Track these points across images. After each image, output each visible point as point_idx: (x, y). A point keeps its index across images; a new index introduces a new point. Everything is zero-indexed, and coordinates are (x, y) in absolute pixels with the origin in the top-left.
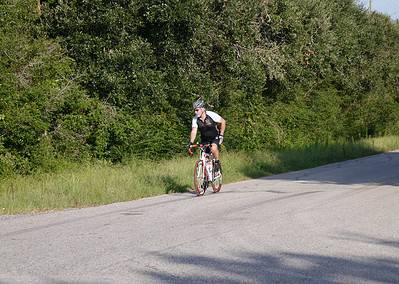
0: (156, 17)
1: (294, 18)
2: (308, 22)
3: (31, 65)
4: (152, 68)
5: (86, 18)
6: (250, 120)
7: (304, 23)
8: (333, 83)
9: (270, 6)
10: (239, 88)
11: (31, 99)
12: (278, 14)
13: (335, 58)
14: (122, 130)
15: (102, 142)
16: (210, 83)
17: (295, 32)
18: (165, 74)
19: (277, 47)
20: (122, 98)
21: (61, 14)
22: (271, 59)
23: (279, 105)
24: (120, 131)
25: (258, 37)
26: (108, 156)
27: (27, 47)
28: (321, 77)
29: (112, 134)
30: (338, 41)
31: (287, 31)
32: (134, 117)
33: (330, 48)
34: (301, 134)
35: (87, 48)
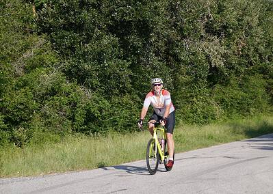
0: (123, 16)
1: (231, 17)
2: (242, 20)
3: (25, 56)
4: (119, 58)
5: (66, 18)
6: (195, 99)
7: (238, 20)
8: (260, 69)
9: (211, 7)
10: (188, 74)
11: (25, 84)
12: (218, 13)
13: (261, 48)
14: (96, 108)
15: (80, 119)
16: (166, 70)
17: (231, 28)
18: (130, 63)
19: (217, 40)
20: (96, 82)
21: (45, 15)
22: (214, 50)
23: (218, 87)
24: (94, 110)
25: (203, 32)
26: (85, 130)
27: (21, 42)
28: (251, 65)
29: (88, 111)
30: (265, 35)
31: (225, 27)
32: (106, 98)
33: (259, 40)
34: (235, 110)
35: (67, 42)
